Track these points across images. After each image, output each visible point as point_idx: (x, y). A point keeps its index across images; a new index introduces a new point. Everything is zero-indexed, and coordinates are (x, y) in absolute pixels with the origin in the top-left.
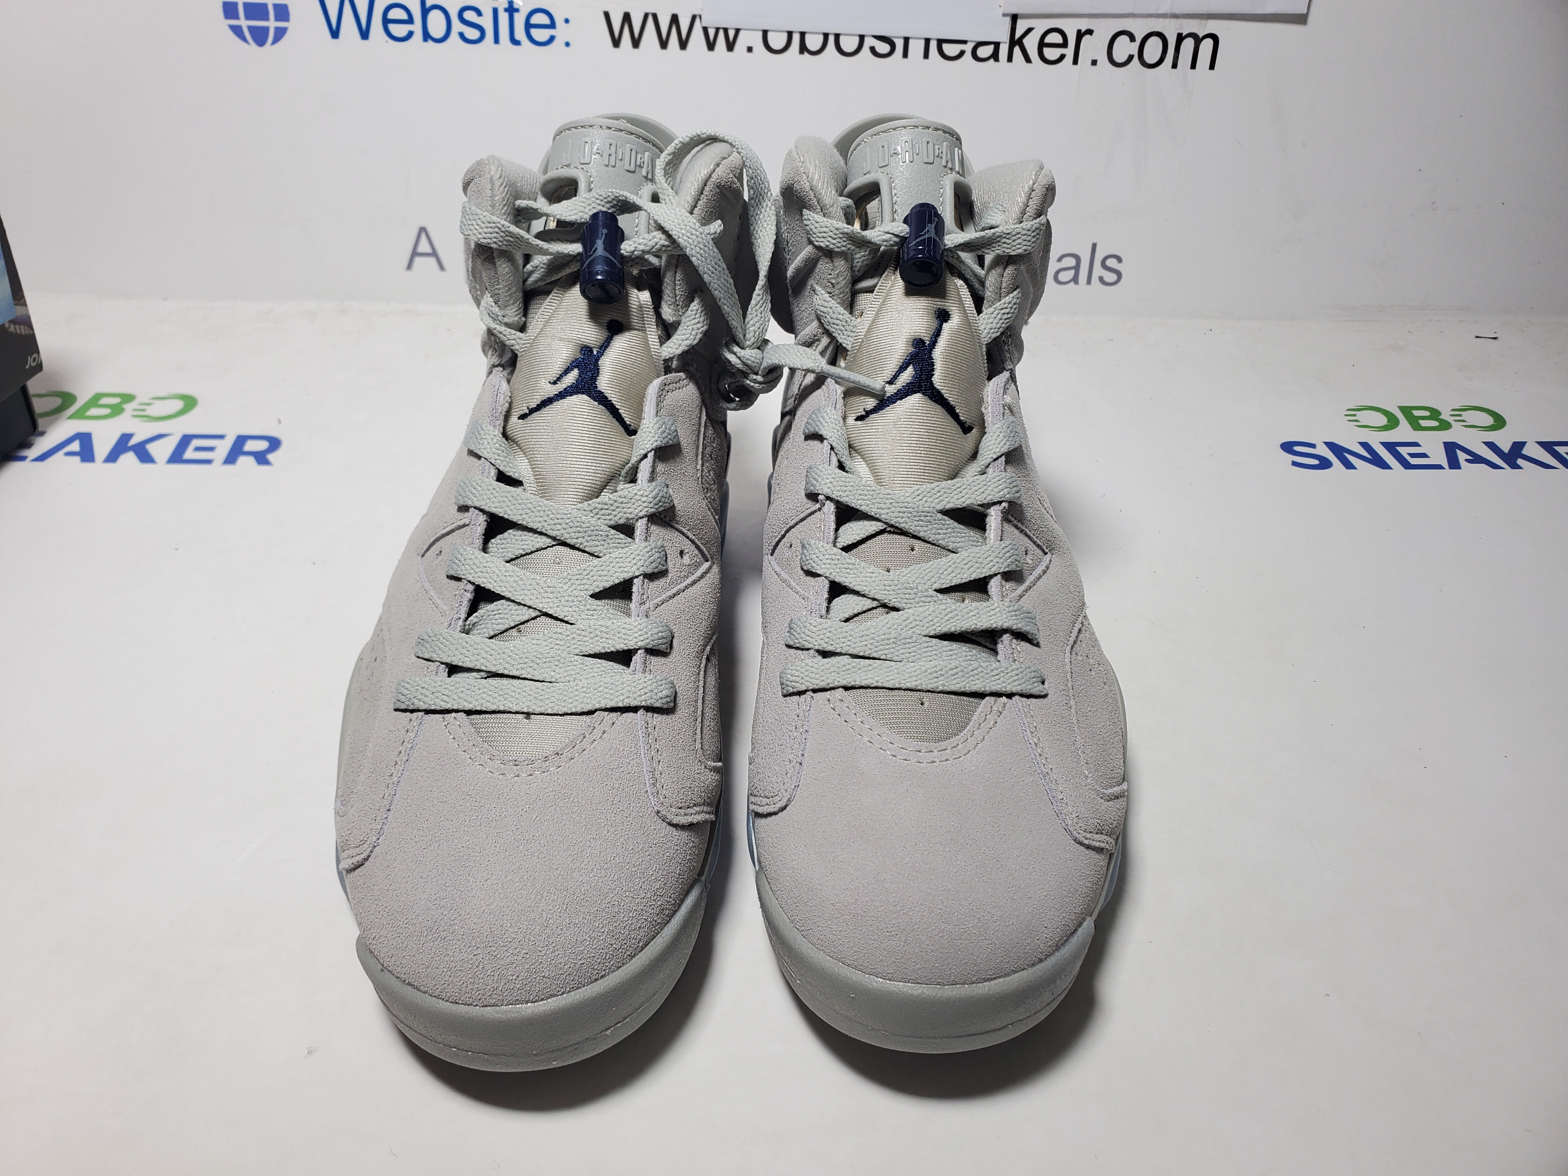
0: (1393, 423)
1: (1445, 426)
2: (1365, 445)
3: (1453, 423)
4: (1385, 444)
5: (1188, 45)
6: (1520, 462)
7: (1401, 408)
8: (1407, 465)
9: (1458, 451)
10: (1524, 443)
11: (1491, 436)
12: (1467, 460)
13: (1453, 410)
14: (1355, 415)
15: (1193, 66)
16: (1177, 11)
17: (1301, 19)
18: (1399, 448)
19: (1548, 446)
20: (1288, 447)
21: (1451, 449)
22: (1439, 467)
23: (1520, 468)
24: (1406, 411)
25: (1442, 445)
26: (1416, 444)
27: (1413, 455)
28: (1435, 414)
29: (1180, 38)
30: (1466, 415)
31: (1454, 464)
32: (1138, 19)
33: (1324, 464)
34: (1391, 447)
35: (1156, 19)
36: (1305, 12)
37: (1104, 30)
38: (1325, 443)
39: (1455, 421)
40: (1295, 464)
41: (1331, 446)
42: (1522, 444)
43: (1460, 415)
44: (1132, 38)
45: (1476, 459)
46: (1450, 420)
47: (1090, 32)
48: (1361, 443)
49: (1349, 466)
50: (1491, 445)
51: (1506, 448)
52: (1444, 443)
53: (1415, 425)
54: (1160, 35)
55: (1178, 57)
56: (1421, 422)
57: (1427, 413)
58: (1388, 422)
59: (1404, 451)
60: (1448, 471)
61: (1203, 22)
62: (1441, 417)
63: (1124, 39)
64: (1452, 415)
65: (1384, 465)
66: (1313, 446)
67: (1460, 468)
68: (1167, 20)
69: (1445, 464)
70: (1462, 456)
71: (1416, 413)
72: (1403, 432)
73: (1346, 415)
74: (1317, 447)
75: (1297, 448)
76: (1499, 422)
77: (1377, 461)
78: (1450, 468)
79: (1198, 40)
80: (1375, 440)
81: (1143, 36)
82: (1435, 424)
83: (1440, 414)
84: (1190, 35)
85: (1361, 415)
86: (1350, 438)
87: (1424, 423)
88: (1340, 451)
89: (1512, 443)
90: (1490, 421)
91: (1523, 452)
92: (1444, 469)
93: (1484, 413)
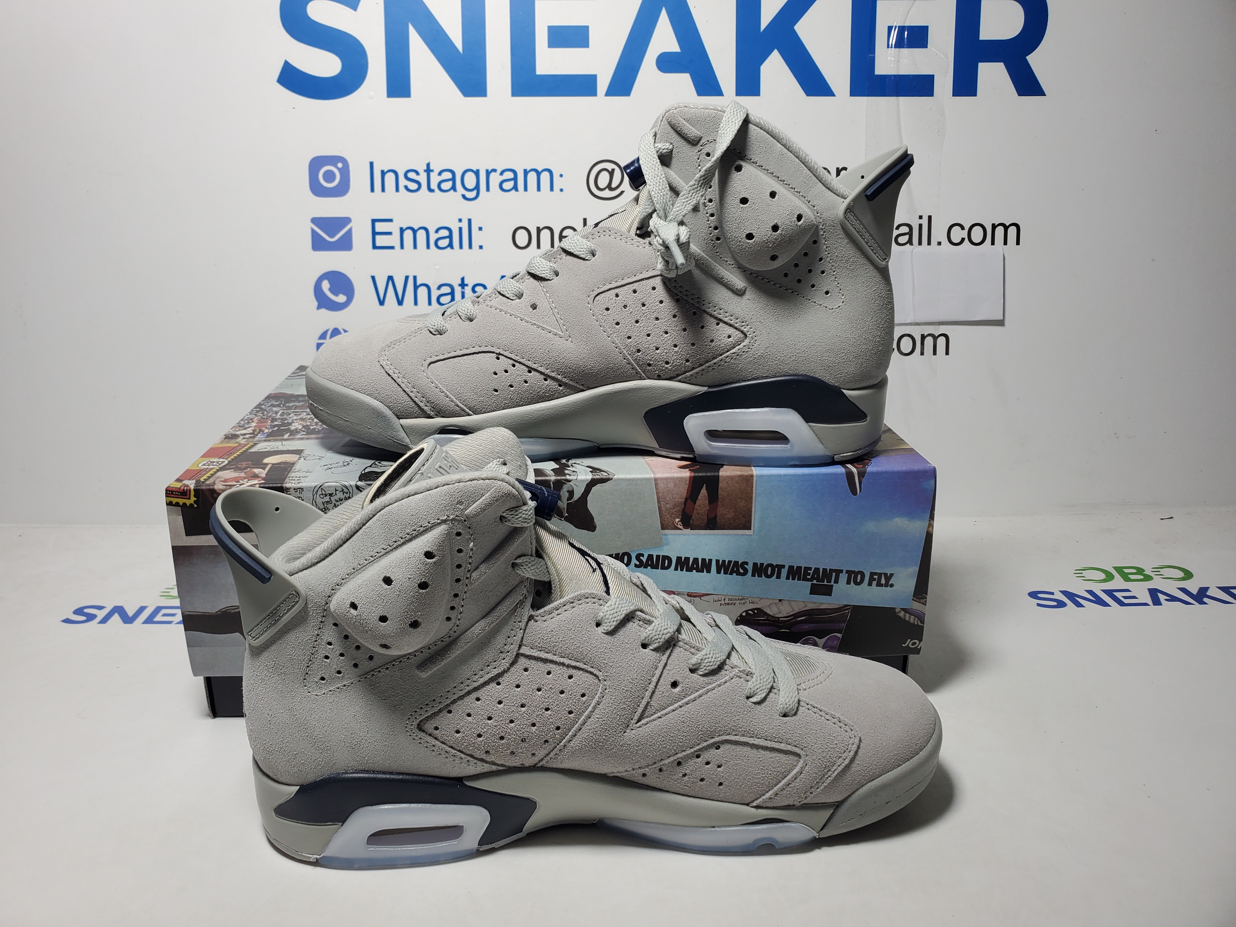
0: (1109, 577)
1: (1148, 578)
2: (1090, 592)
3: (1153, 576)
4: (1105, 591)
5: (929, 341)
6: (1205, 600)
7: (1115, 568)
8: (1121, 604)
9: (1159, 594)
10: (1208, 588)
11: (1183, 584)
12: (1166, 600)
13: (1154, 568)
14: (1081, 573)
15: (935, 353)
16: (917, 321)
17: (1000, 323)
18: (1115, 594)
19: (1226, 590)
20: (1033, 595)
21: (1154, 593)
22: (1146, 604)
23: (1206, 604)
24: (1119, 570)
25: (1147, 590)
26: (1128, 591)
27: (1125, 597)
28: (1140, 571)
29: (923, 337)
30: (1162, 571)
31: (1156, 602)
33: (1061, 604)
34: (1109, 593)
35: (906, 327)
36: (1002, 318)
38: (1061, 591)
39: (1155, 575)
40: (1039, 605)
41: (1065, 593)
42: (1207, 589)
43: (1159, 571)
45: (1173, 599)
46: (1152, 574)
48: (1087, 591)
49: (1079, 605)
50: (1183, 590)
51: (1195, 591)
52: (1149, 589)
53: (1126, 578)
54: (909, 335)
55: (924, 348)
56: (1130, 576)
57: (1134, 571)
58: (1106, 577)
59: (1119, 595)
61: (937, 327)
62: (1145, 573)
64: (1152, 572)
65: (1105, 604)
66: (1052, 594)
67: (1161, 605)
68: (913, 327)
69: (1149, 601)
70: (1162, 597)
71: (1126, 571)
72: (1118, 583)
73: (1074, 573)
74: (1055, 594)
75: (1039, 595)
76: (1188, 575)
77: (1099, 601)
78: (1154, 605)
79: (935, 338)
80: (1098, 589)
81: (898, 337)
83: (1144, 571)
84: (929, 335)
85: (1086, 573)
86: (1079, 588)
87: (1132, 577)
88: (1071, 596)
89: (1198, 588)
90: (1181, 574)
91: (1207, 594)
92: (1149, 605)
93: (1176, 570)
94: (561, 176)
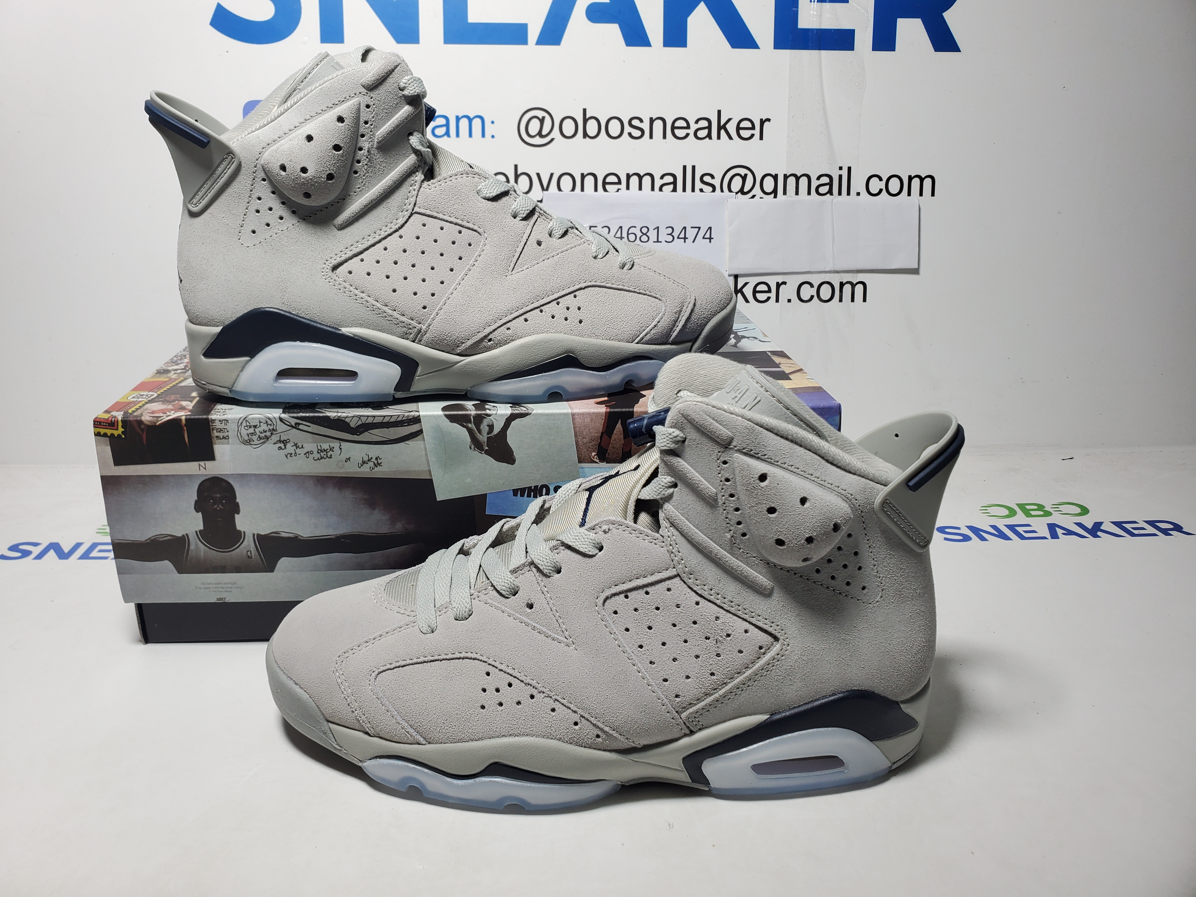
0: (1012, 513)
1: (1048, 514)
2: (994, 527)
3: (1053, 512)
4: (1008, 526)
5: (847, 288)
6: (1099, 533)
7: (1018, 505)
8: (1022, 537)
9: (1057, 529)
11: (1079, 519)
12: (1063, 534)
13: (1053, 505)
14: (987, 510)
15: (853, 300)
16: (837, 269)
17: (915, 271)
18: (1017, 528)
19: (1118, 524)
20: (942, 530)
21: (1052, 528)
22: (1045, 538)
23: (1099, 537)
24: (1022, 506)
25: (1046, 525)
26: (1029, 525)
27: (1026, 532)
28: (1041, 507)
29: (842, 285)
30: (1061, 507)
31: (1054, 536)
32: (814, 275)
33: (966, 538)
34: (1011, 527)
35: (826, 274)
36: (917, 267)
37: (793, 282)
38: (967, 527)
40: (946, 539)
41: (970, 528)
42: (1101, 523)
43: (1058, 508)
44: (812, 286)
45: (1069, 533)
46: (1051, 510)
47: (784, 283)
48: (991, 526)
49: (983, 539)
50: (1080, 525)
51: (1090, 526)
52: (1048, 524)
53: (1027, 513)
54: (828, 283)
55: (842, 295)
57: (1036, 507)
58: (1009, 513)
59: (1020, 529)
60: (1051, 541)
61: (855, 275)
62: (1045, 509)
63: (806, 287)
64: (1052, 508)
65: (1007, 538)
66: (959, 528)
67: (1059, 538)
68: (832, 275)
69: (1048, 535)
70: (1059, 531)
71: (1028, 507)
72: (1020, 518)
73: (981, 510)
74: (961, 529)
75: (947, 530)
76: (1085, 511)
77: (1002, 536)
78: (1052, 538)
79: (853, 286)
80: (1001, 524)
81: (818, 284)
82: (1042, 513)
83: (1044, 507)
84: (848, 282)
85: (990, 509)
86: (984, 524)
87: (1033, 513)
88: (976, 531)
89: (1094, 523)
90: (1078, 510)
91: (1101, 528)
92: (1047, 539)
93: (1074, 506)
94: (493, 122)
